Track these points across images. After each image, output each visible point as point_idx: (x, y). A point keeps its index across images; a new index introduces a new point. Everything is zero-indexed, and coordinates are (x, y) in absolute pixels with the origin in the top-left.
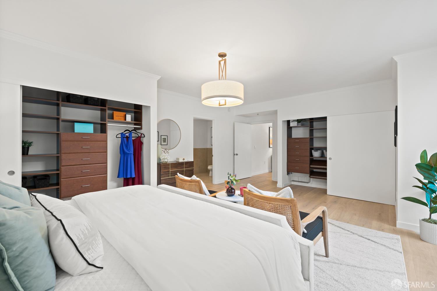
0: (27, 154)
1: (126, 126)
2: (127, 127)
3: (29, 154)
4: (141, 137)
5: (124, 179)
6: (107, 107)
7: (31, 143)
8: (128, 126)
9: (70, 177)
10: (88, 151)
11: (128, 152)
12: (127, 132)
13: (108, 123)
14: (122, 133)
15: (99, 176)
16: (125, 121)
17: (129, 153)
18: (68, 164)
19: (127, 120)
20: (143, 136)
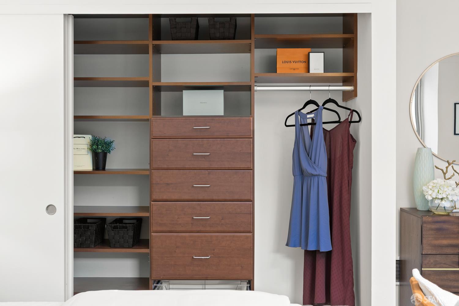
0: (104, 169)
1: (308, 88)
2: (310, 91)
3: (106, 168)
4: (351, 122)
5: (307, 253)
6: (253, 37)
7: (110, 143)
8: (312, 88)
9: (168, 229)
10: (206, 165)
11: (310, 171)
12: (312, 107)
13: (255, 84)
14: (300, 110)
15: (233, 236)
16: (308, 74)
17: (315, 173)
18: (165, 197)
19: (311, 72)
20: (355, 117)
